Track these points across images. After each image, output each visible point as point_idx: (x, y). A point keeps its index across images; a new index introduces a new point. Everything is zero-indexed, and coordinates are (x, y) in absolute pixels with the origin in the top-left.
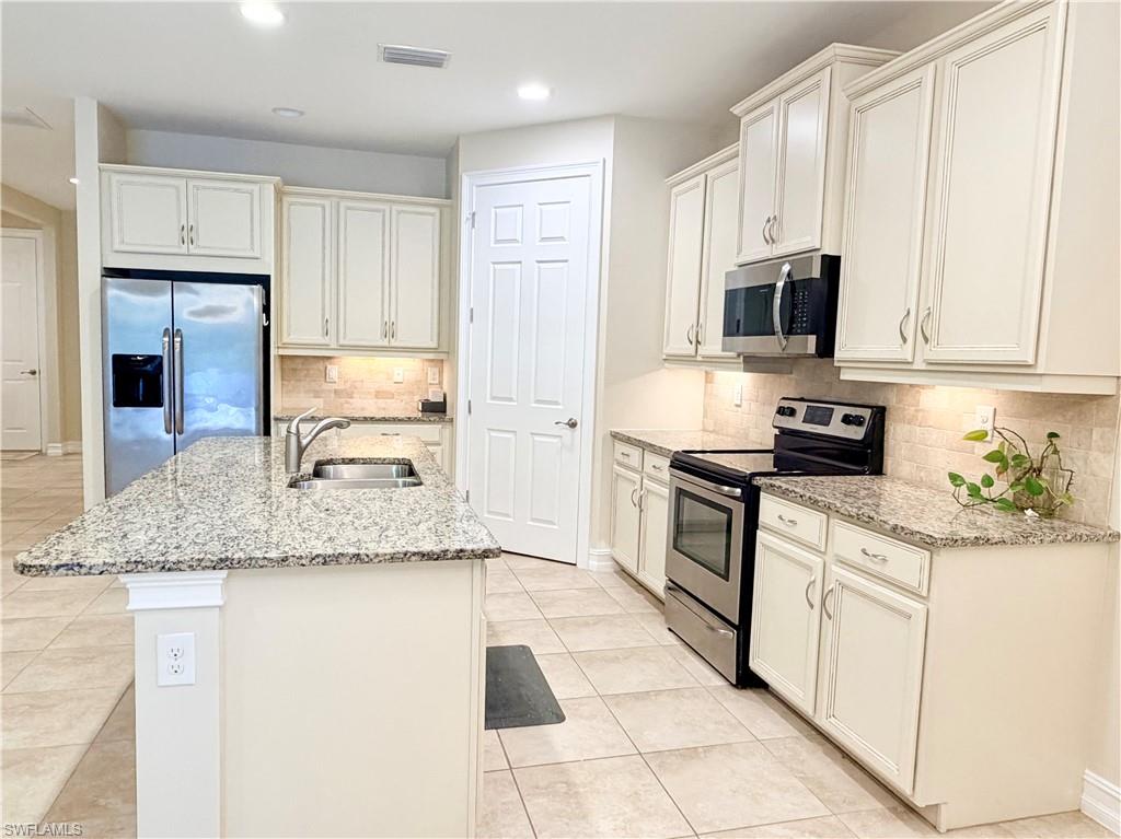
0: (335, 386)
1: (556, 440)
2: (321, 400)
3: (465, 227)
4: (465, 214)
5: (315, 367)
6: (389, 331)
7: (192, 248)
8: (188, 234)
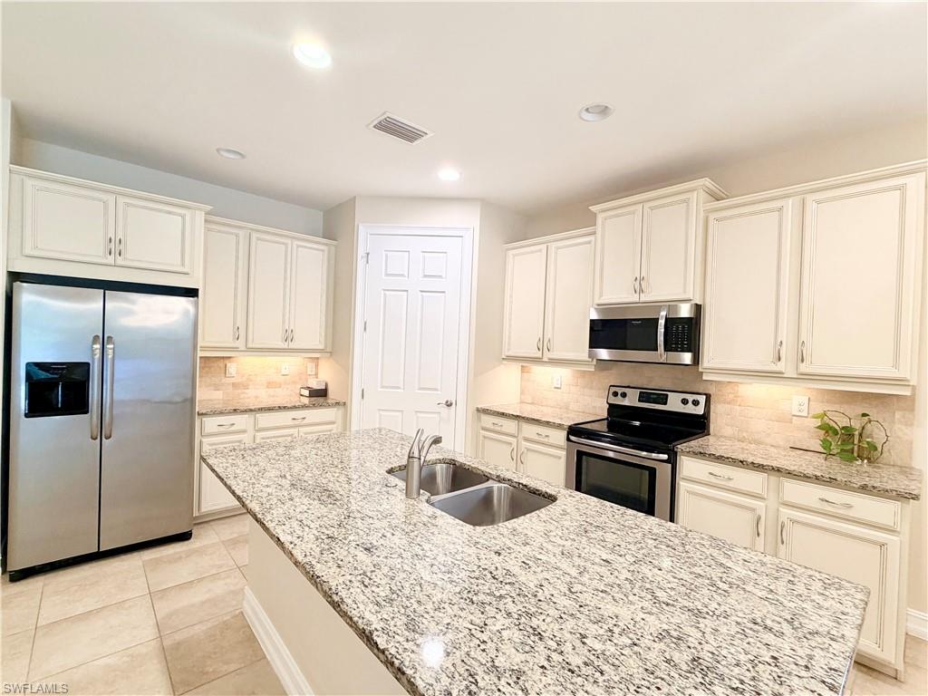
0: (233, 380)
1: (436, 415)
2: (221, 392)
3: (361, 263)
4: (361, 252)
5: (216, 365)
6: (289, 337)
7: (120, 261)
8: (115, 247)
